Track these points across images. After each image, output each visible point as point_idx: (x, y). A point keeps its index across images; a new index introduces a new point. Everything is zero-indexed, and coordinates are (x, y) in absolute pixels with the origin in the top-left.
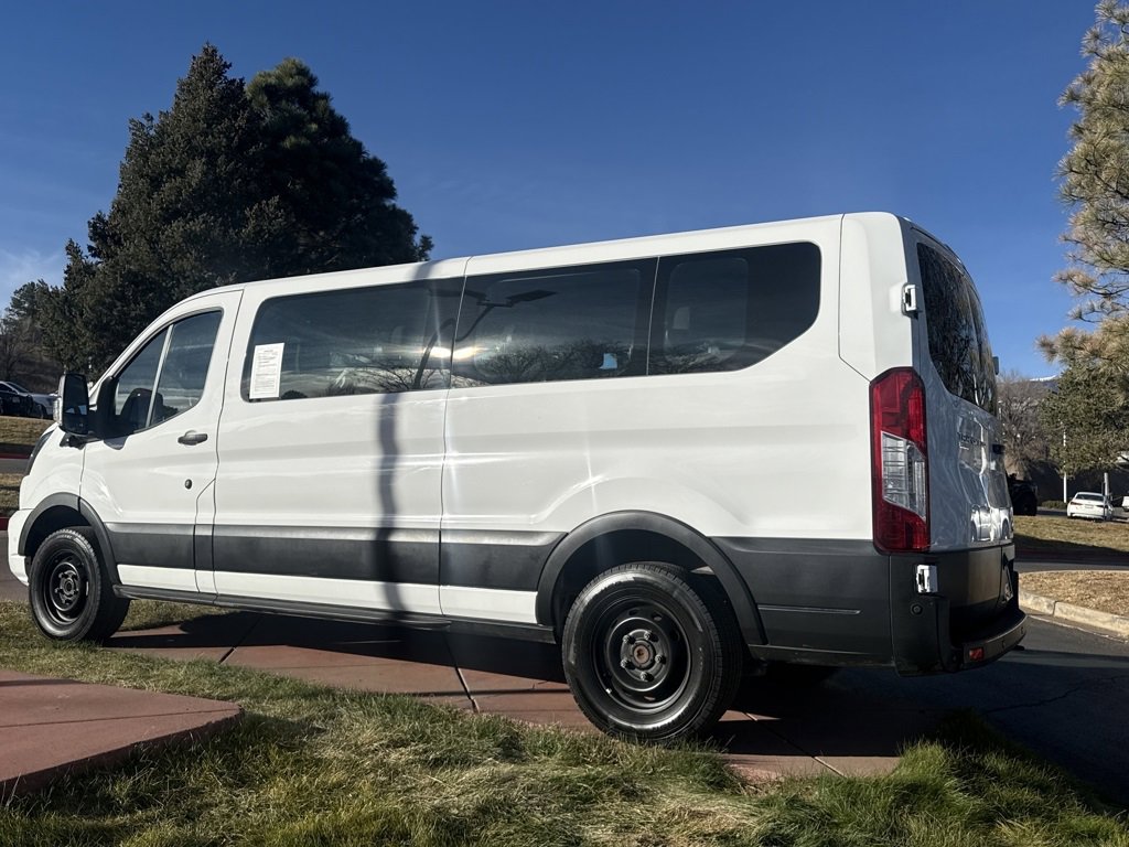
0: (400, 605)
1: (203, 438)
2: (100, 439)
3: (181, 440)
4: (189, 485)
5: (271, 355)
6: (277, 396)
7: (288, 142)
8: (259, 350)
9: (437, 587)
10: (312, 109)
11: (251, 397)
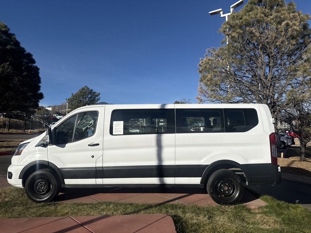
0: (164, 182)
1: (98, 144)
2: (54, 145)
3: (89, 145)
4: (93, 157)
5: (119, 124)
6: (123, 134)
7: (9, 47)
8: (114, 123)
9: (174, 178)
10: (10, 38)
11: (113, 134)
